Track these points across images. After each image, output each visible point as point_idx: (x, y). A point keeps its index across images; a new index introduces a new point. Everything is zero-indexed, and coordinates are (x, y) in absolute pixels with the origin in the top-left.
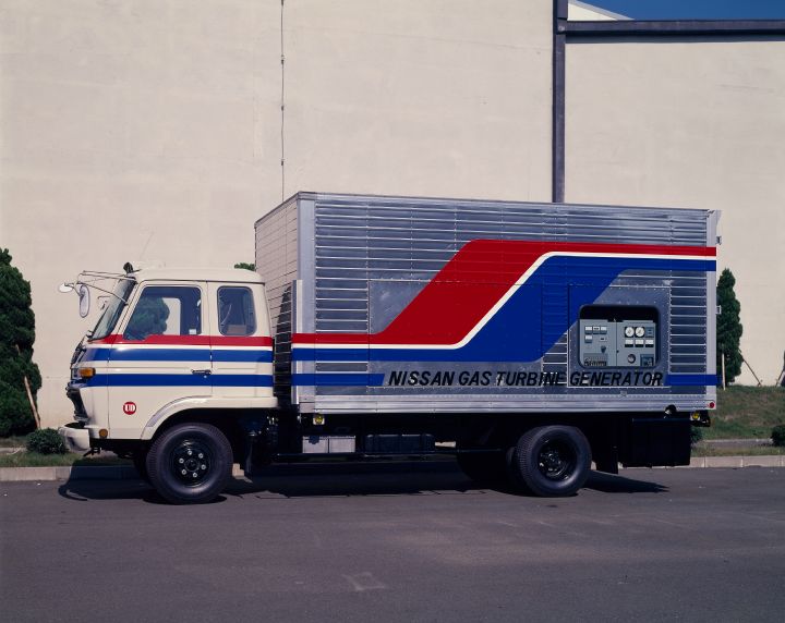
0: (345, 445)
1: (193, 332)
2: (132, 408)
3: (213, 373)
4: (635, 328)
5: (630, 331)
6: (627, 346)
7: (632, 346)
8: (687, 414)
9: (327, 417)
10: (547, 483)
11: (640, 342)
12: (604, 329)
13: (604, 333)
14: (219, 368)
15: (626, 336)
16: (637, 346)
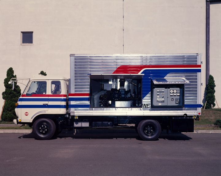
0: (86, 125)
1: (44, 93)
2: (27, 114)
3: (49, 104)
4: (173, 90)
5: (172, 91)
6: (171, 96)
7: (172, 96)
8: (192, 116)
9: (79, 117)
10: (146, 137)
11: (175, 94)
12: (163, 91)
13: (163, 92)
14: (50, 103)
15: (171, 93)
16: (174, 96)
